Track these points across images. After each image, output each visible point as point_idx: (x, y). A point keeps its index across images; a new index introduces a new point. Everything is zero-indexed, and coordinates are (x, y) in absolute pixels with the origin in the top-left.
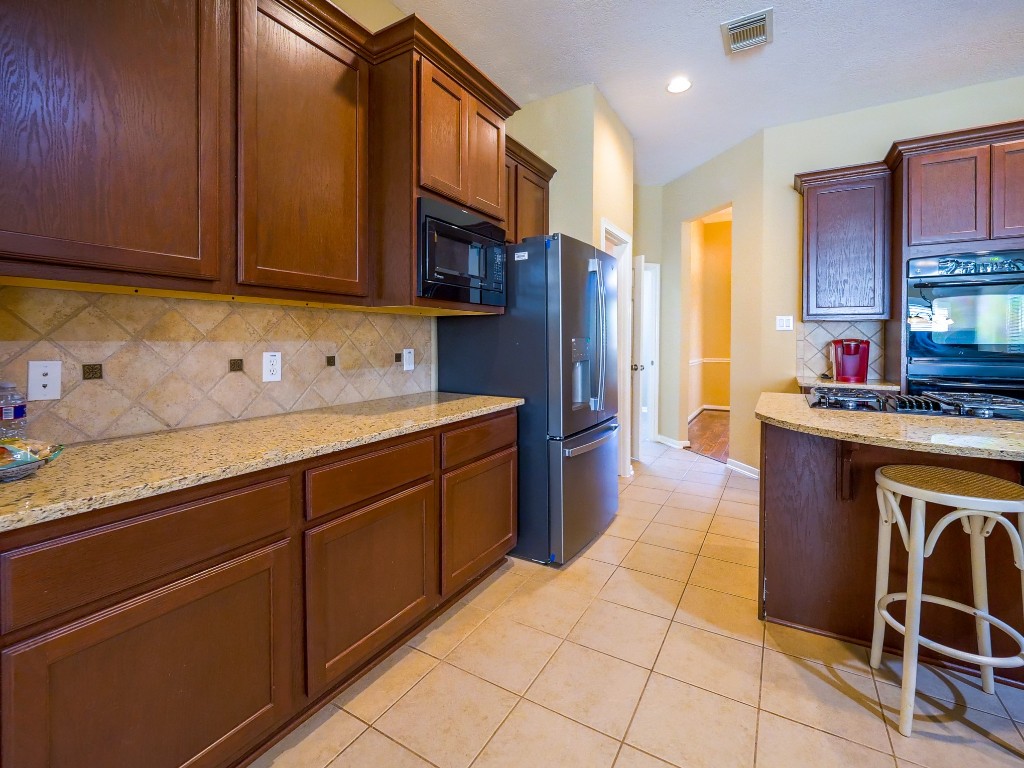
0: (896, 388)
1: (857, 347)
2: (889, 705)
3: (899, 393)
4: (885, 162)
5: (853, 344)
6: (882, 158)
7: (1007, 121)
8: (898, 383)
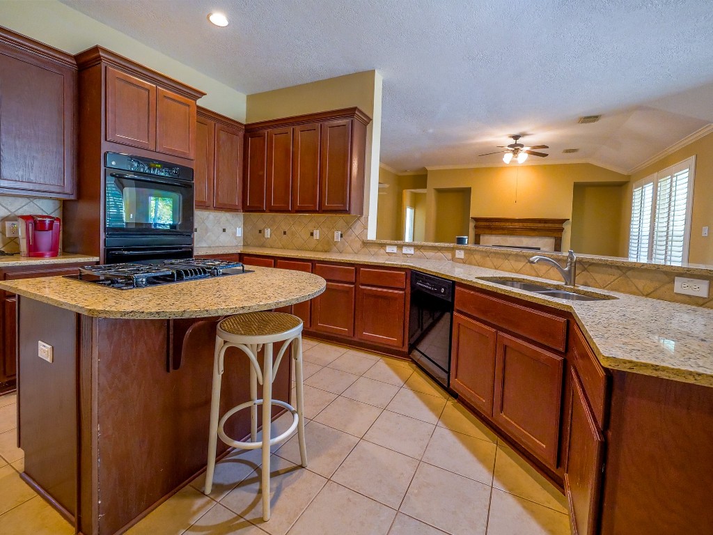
0: (96, 259)
1: (52, 223)
2: (243, 510)
3: (98, 263)
4: (76, 57)
5: (47, 221)
6: (73, 53)
7: (166, 75)
8: (98, 255)
